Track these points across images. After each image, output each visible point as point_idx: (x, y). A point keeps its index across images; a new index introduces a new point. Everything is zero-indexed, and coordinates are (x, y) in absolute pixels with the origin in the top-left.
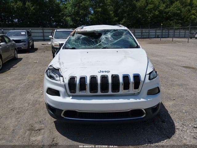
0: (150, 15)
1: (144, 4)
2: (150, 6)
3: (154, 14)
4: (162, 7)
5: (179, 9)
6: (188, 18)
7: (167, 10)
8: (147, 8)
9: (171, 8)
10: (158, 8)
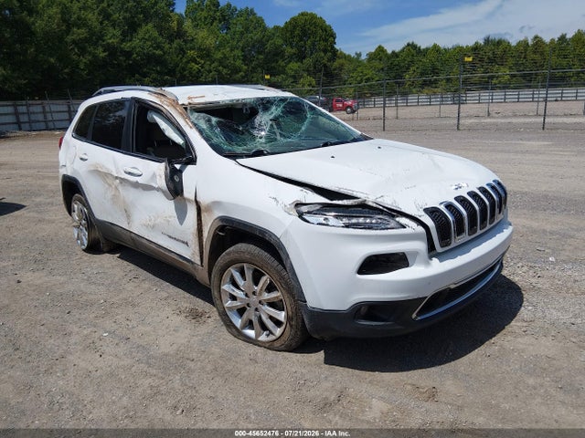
0: (84, 60)
1: (58, 25)
2: (79, 33)
3: (95, 56)
4: (113, 36)
5: (158, 47)
6: (184, 69)
7: (127, 46)
8: (69, 38)
9: (136, 42)
10: (101, 37)
